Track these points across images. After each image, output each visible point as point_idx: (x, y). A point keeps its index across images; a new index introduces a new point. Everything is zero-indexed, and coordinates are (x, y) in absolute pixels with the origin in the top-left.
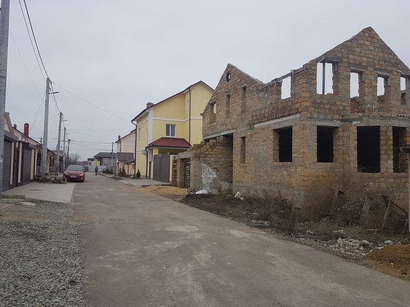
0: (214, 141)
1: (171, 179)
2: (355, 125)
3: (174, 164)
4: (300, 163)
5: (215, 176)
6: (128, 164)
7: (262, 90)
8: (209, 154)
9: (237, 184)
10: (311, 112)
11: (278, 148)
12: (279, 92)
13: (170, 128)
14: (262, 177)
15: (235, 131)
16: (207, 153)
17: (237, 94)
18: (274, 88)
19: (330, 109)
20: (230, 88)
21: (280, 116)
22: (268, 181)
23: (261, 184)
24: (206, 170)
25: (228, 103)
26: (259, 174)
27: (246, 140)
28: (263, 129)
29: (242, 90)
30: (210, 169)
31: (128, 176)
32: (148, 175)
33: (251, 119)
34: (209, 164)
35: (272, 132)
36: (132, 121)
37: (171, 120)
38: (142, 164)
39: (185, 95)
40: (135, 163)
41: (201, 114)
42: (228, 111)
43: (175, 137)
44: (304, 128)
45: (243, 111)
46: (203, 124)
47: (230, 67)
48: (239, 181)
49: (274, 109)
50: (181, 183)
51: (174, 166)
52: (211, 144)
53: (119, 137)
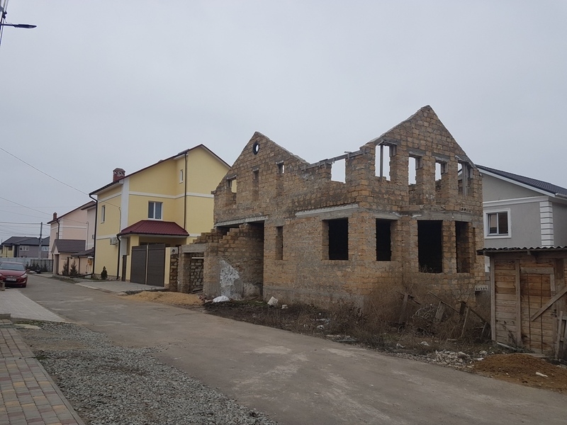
0: (237, 230)
1: (167, 281)
2: (415, 218)
3: (173, 260)
4: (359, 262)
5: (237, 277)
6: (78, 257)
7: (307, 171)
8: (230, 247)
9: (270, 287)
10: (369, 203)
11: (327, 243)
12: (329, 175)
13: (154, 207)
14: (307, 278)
15: (267, 218)
16: (228, 246)
17: (269, 172)
18: (323, 170)
19: (388, 199)
20: (259, 163)
21: (331, 204)
22: (315, 283)
23: (306, 287)
24: (226, 269)
25: (256, 182)
26: (303, 274)
27: (284, 231)
28: (308, 218)
29: (278, 168)
30: (231, 268)
31: (83, 276)
32: (120, 275)
33: (291, 205)
34: (229, 261)
35: (321, 223)
36: (90, 194)
37: (156, 196)
38: (107, 258)
39: (176, 161)
40: (94, 256)
41: (212, 193)
42: (256, 193)
43: (162, 220)
44: (363, 221)
45: (279, 194)
46: (215, 206)
47: (257, 135)
48: (273, 283)
49: (322, 195)
50: (186, 286)
51: (172, 264)
52: (233, 234)
53: (55, 215)
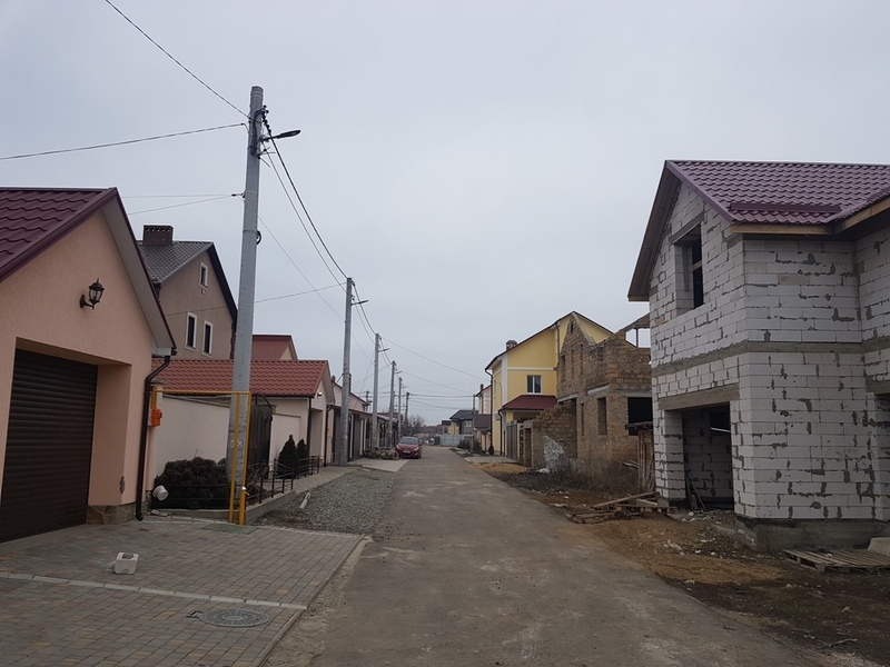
1: (518, 455)
3: (521, 435)
5: (562, 452)
6: (484, 433)
8: (553, 423)
9: (580, 460)
10: (619, 384)
14: (593, 452)
15: (577, 395)
17: (577, 351)
19: (643, 379)
22: (596, 456)
24: (550, 444)
25: (572, 360)
27: (584, 408)
28: (592, 397)
29: (581, 348)
30: (555, 443)
31: (482, 453)
32: (502, 451)
33: (586, 383)
34: (553, 436)
35: (597, 401)
36: (486, 369)
37: (534, 370)
40: (492, 432)
42: (573, 370)
43: (541, 394)
44: (612, 400)
45: (581, 373)
46: (557, 381)
50: (528, 460)
51: (521, 439)
53: (482, 386)
